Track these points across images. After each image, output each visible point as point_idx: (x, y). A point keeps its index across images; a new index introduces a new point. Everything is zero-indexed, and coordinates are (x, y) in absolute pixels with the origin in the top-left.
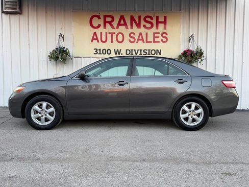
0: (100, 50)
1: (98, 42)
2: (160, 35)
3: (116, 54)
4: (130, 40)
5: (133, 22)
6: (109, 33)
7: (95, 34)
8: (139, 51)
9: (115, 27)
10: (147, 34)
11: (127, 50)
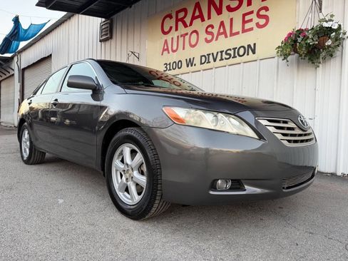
0: (170, 64)
1: (169, 53)
2: (254, 16)
3: (188, 66)
4: (206, 39)
5: (212, 7)
6: (181, 36)
7: (166, 41)
8: (219, 54)
9: (188, 24)
10: (232, 20)
11: (201, 57)
